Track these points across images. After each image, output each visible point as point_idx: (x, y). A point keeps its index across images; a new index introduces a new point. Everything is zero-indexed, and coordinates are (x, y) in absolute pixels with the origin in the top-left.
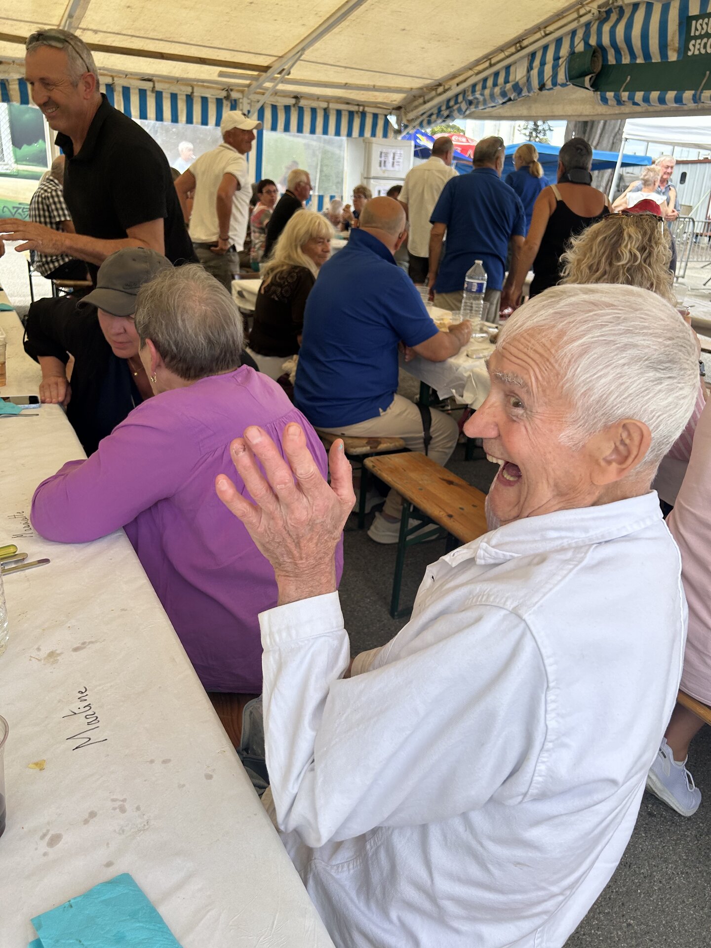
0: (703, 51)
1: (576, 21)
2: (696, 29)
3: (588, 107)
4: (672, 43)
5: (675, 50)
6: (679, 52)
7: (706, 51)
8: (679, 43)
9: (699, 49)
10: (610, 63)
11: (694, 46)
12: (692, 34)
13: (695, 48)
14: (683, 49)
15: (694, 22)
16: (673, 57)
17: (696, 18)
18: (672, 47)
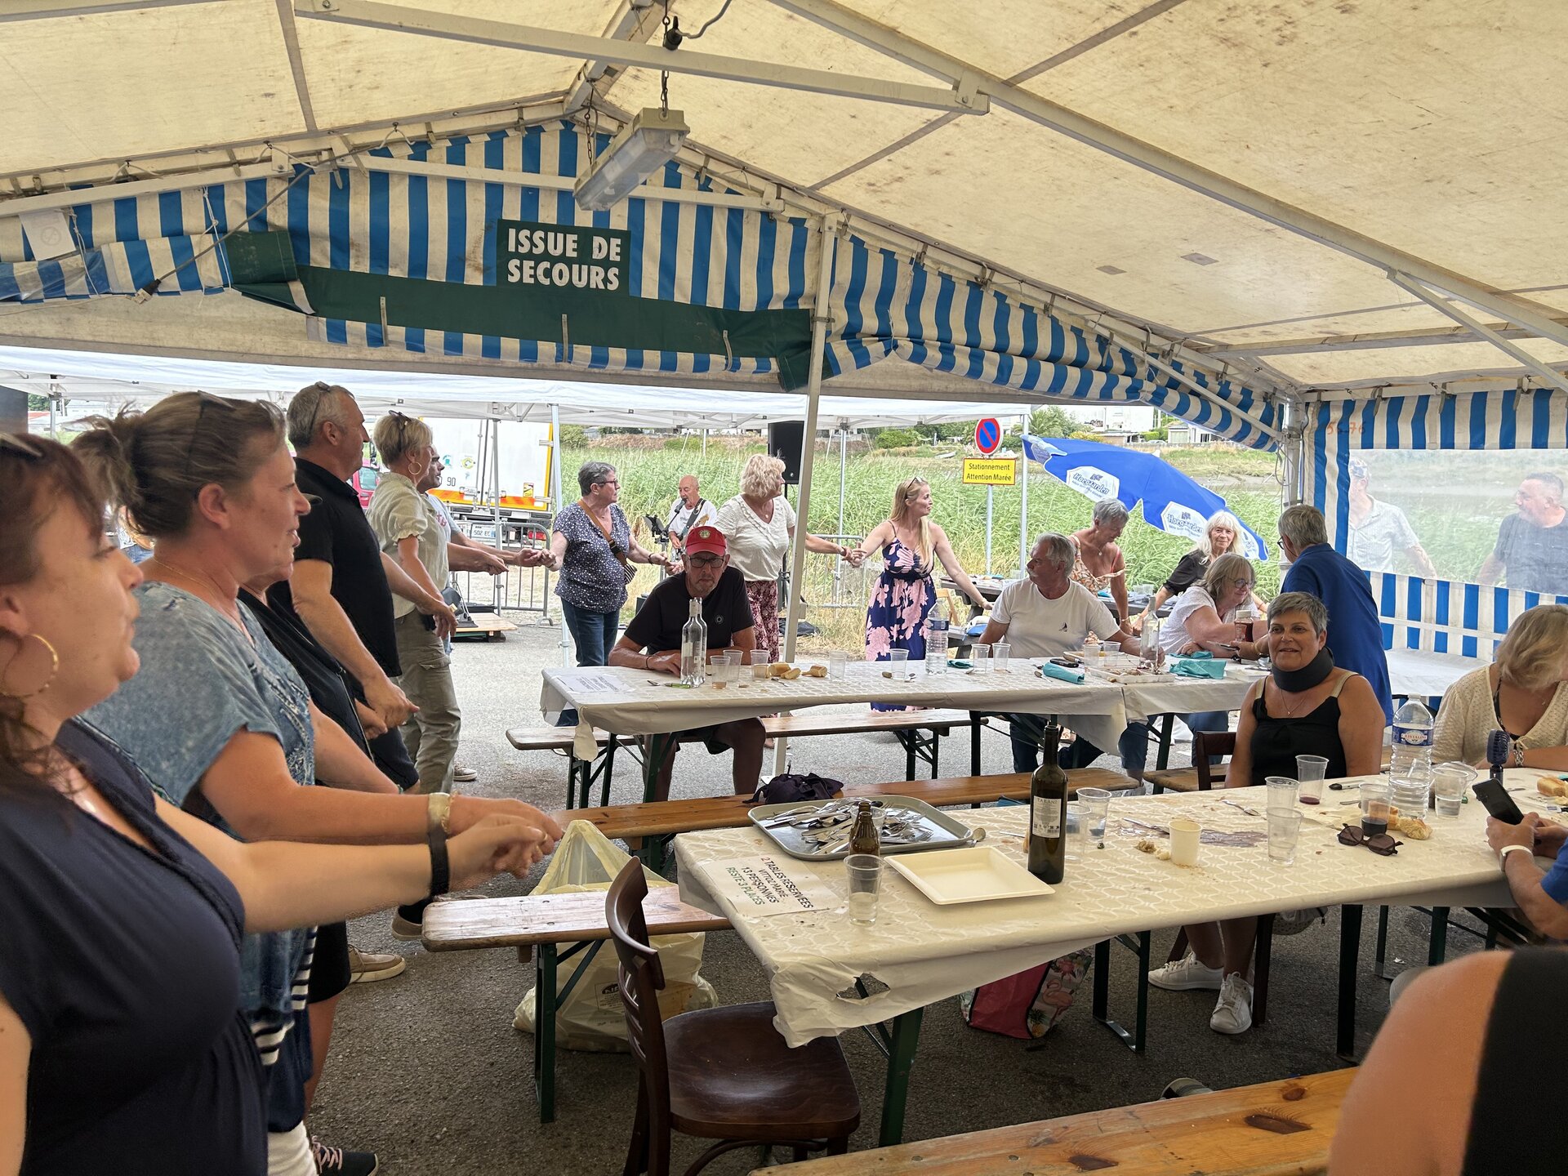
0: (547, 282)
1: (231, 170)
2: (518, 243)
3: (267, 339)
4: (472, 256)
5: (477, 269)
6: (486, 271)
7: (552, 281)
8: (485, 258)
9: (534, 276)
10: (312, 264)
11: (520, 268)
12: (512, 248)
13: (520, 273)
14: (494, 270)
15: (512, 232)
16: (474, 278)
17: (519, 226)
18: (472, 263)
